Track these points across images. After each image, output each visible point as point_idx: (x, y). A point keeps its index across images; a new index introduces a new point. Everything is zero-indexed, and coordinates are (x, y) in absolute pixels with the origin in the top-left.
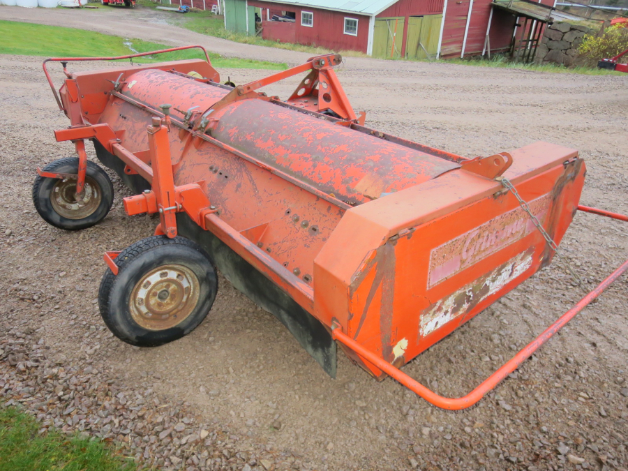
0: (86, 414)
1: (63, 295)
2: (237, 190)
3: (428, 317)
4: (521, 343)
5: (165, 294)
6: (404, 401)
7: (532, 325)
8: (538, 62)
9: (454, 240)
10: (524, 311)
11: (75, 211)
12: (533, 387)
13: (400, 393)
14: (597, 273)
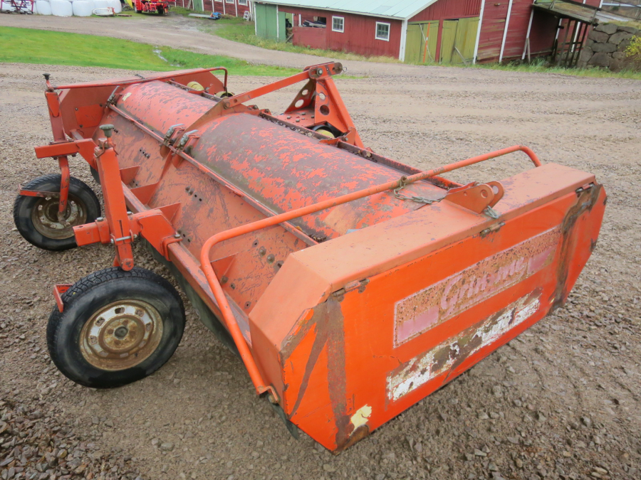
0: (24, 466)
1: (31, 324)
2: (209, 215)
3: (399, 378)
4: (528, 398)
5: (122, 332)
6: (381, 467)
7: (543, 374)
8: (582, 66)
9: (427, 289)
10: (537, 357)
11: (61, 230)
12: (536, 456)
13: (377, 456)
14: (628, 310)
